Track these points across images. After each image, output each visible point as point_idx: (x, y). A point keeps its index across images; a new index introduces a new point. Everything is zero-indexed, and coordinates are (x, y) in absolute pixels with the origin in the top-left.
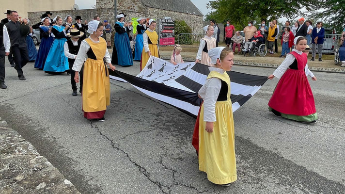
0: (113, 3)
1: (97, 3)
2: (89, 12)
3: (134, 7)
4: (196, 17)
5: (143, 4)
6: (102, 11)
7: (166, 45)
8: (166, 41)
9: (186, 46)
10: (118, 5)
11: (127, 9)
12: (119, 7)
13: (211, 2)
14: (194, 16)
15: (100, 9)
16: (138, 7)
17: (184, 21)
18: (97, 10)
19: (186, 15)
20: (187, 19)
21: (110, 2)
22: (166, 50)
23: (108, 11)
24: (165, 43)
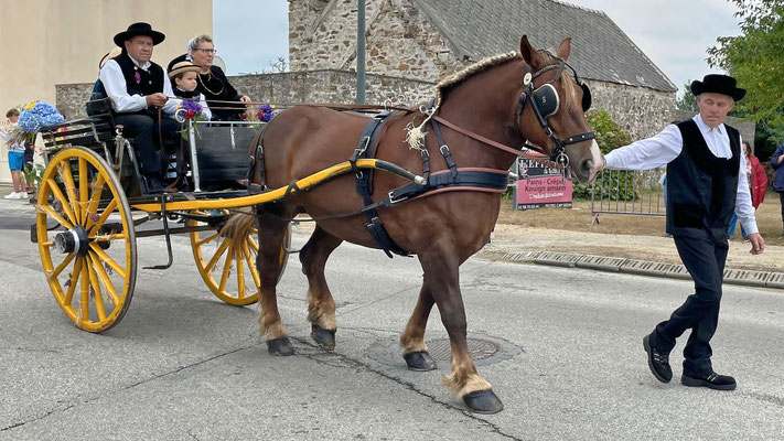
0: (350, 51)
1: (292, 50)
2: (267, 83)
3: (422, 62)
4: (647, 94)
5: (457, 51)
6: (313, 81)
7: (542, 205)
8: (541, 190)
9: (613, 205)
10: (368, 56)
11: (398, 74)
12: (370, 64)
13: (722, 40)
14: (641, 92)
15: (304, 74)
16: (439, 63)
17: (605, 115)
18: (295, 76)
19: (612, 90)
20: (615, 103)
21: (337, 47)
22: (545, 225)
23: (332, 80)
24: (538, 197)
